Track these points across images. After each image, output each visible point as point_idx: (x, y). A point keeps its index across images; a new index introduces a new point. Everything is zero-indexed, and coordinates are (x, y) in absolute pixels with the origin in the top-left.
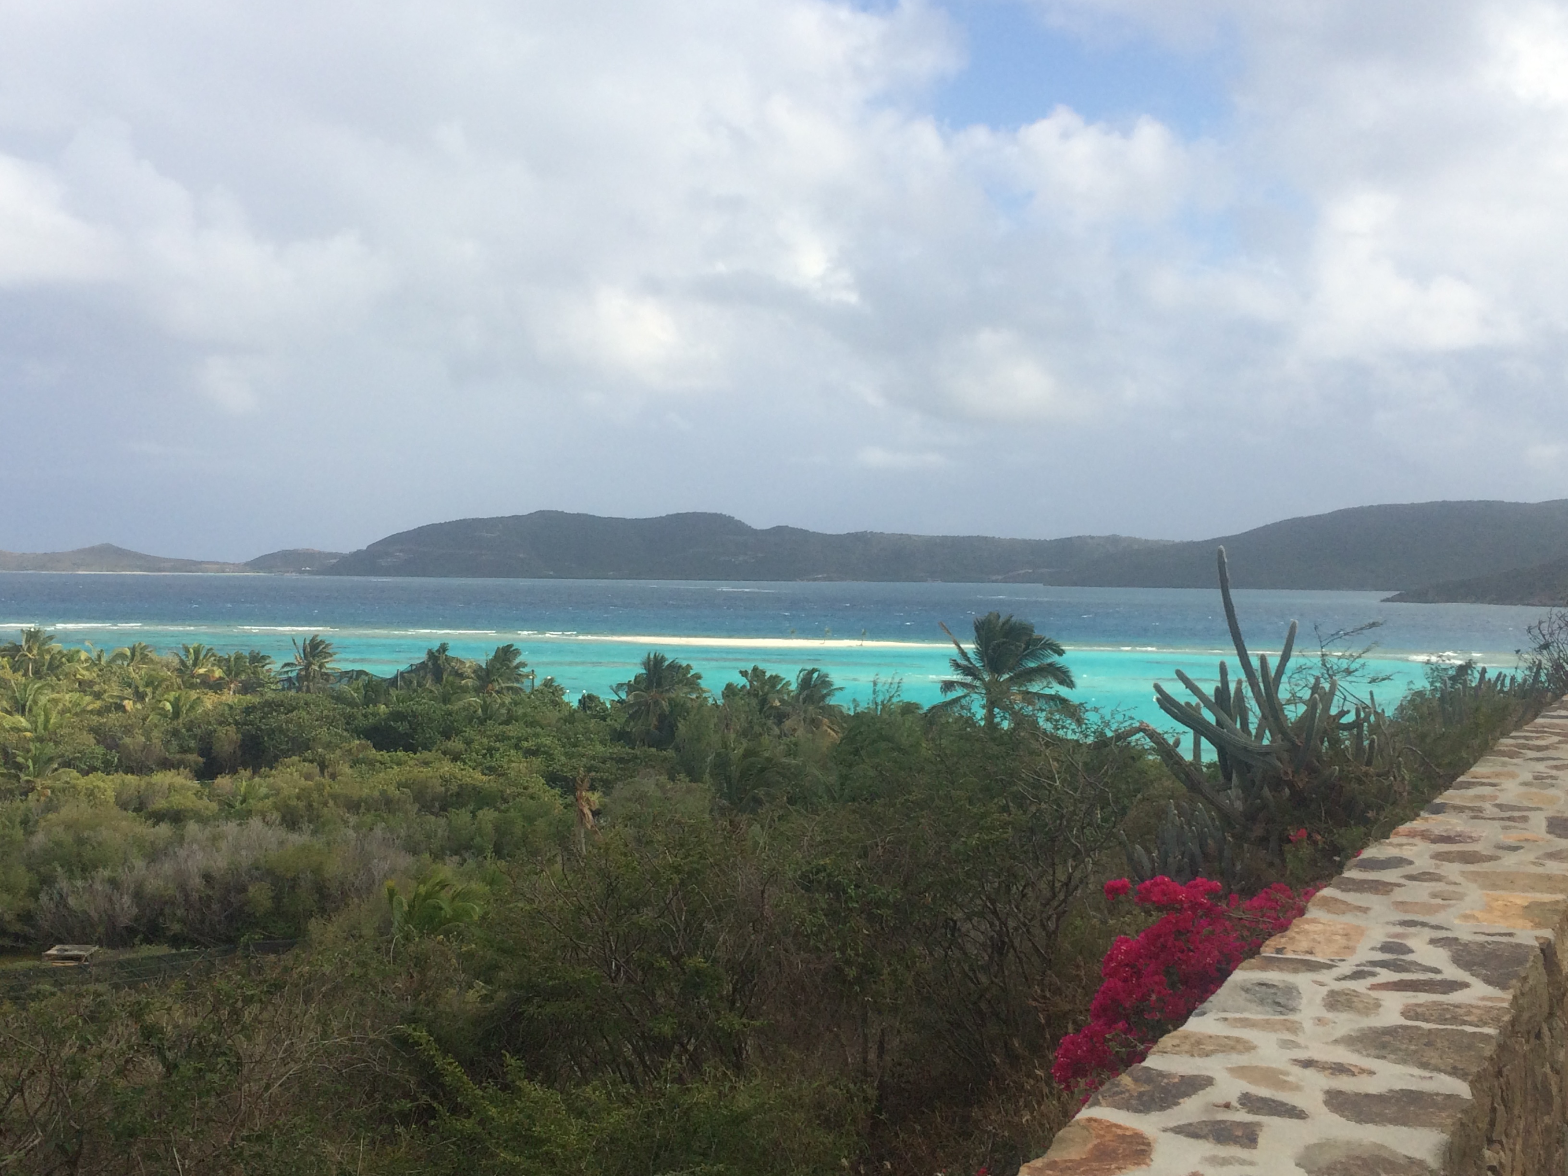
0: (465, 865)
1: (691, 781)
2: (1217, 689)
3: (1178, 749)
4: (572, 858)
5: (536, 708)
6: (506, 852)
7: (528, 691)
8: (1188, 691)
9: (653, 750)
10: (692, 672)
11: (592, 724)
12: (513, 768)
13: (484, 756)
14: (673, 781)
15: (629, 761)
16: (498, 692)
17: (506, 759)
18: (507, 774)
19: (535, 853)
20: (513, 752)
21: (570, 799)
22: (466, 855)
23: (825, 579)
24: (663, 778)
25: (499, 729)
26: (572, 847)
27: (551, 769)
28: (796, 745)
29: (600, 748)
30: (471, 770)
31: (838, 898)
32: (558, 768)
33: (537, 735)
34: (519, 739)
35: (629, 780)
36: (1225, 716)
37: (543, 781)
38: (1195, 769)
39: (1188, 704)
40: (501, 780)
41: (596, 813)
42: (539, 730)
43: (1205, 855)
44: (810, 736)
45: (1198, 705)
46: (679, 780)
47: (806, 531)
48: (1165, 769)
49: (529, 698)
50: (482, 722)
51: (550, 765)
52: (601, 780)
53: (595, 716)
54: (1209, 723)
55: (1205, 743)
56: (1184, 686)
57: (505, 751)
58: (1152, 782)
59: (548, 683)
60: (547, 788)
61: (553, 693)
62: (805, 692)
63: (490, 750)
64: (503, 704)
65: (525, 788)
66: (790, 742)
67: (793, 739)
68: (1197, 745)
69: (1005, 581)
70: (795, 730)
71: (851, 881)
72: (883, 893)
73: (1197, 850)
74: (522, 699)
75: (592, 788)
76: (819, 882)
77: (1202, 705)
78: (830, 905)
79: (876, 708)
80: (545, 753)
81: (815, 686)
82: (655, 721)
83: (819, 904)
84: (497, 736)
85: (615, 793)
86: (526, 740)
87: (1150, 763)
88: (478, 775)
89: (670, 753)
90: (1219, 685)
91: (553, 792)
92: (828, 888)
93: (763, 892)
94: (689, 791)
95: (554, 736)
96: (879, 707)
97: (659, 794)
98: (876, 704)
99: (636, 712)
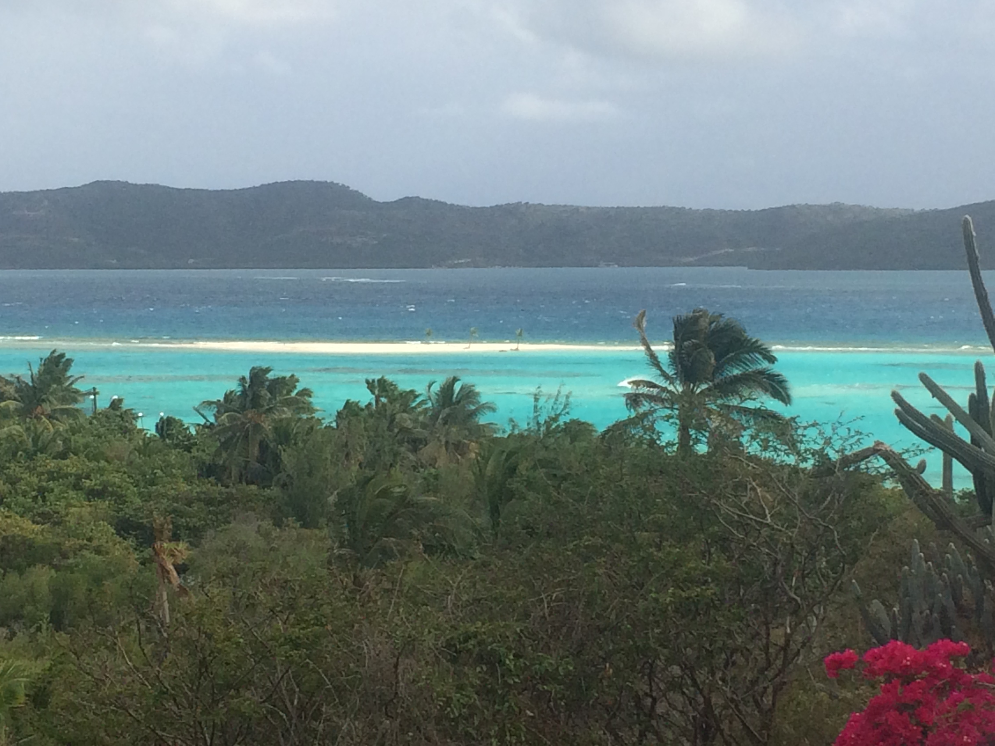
0: (14, 639)
1: (302, 526)
2: (972, 397)
3: (922, 475)
4: (154, 628)
5: (100, 437)
6: (67, 622)
7: (89, 415)
8: (936, 401)
9: (254, 487)
10: (300, 387)
11: (173, 456)
12: (73, 514)
13: (35, 498)
14: (280, 526)
15: (221, 503)
16: (50, 417)
17: (63, 503)
18: (66, 521)
19: (104, 622)
20: (72, 493)
21: (148, 552)
22: (16, 627)
23: (468, 265)
24: (267, 524)
25: (52, 464)
26: (152, 614)
27: (121, 514)
28: (436, 477)
29: (184, 487)
30: (18, 517)
31: (492, 672)
32: (132, 513)
33: (102, 471)
34: (79, 477)
35: (223, 527)
36: (982, 432)
37: (113, 531)
38: (945, 499)
39: (934, 417)
40: (59, 530)
41: (181, 569)
42: (103, 463)
43: (960, 609)
44: (453, 465)
45: (948, 418)
46: (288, 526)
47: (444, 204)
48: (907, 500)
49: (91, 423)
50: (31, 456)
51: (122, 510)
52: (188, 528)
53: (176, 446)
54: (963, 442)
55: (958, 467)
56: (930, 394)
57: (62, 492)
58: (890, 517)
59: (115, 405)
60: (118, 539)
61: (121, 416)
62: (447, 410)
63: (42, 492)
64: (57, 433)
65: (90, 540)
66: (430, 474)
67: (433, 471)
68: (948, 468)
69: (699, 264)
70: (435, 460)
71: (509, 649)
72: (551, 664)
73: (950, 604)
74: (82, 426)
75: (176, 538)
76: (468, 651)
77: (954, 418)
78: (484, 681)
79: (539, 430)
80: (112, 494)
81: (458, 402)
82: (255, 451)
83: (468, 679)
84: (50, 473)
85: (206, 544)
86: (88, 477)
87: (889, 493)
88: (27, 524)
89: (274, 491)
90: (975, 392)
91: (125, 544)
92: (480, 660)
93: (396, 666)
94: (299, 539)
95: (125, 473)
96: (543, 429)
97: (261, 543)
98: (538, 423)
99: (231, 438)
